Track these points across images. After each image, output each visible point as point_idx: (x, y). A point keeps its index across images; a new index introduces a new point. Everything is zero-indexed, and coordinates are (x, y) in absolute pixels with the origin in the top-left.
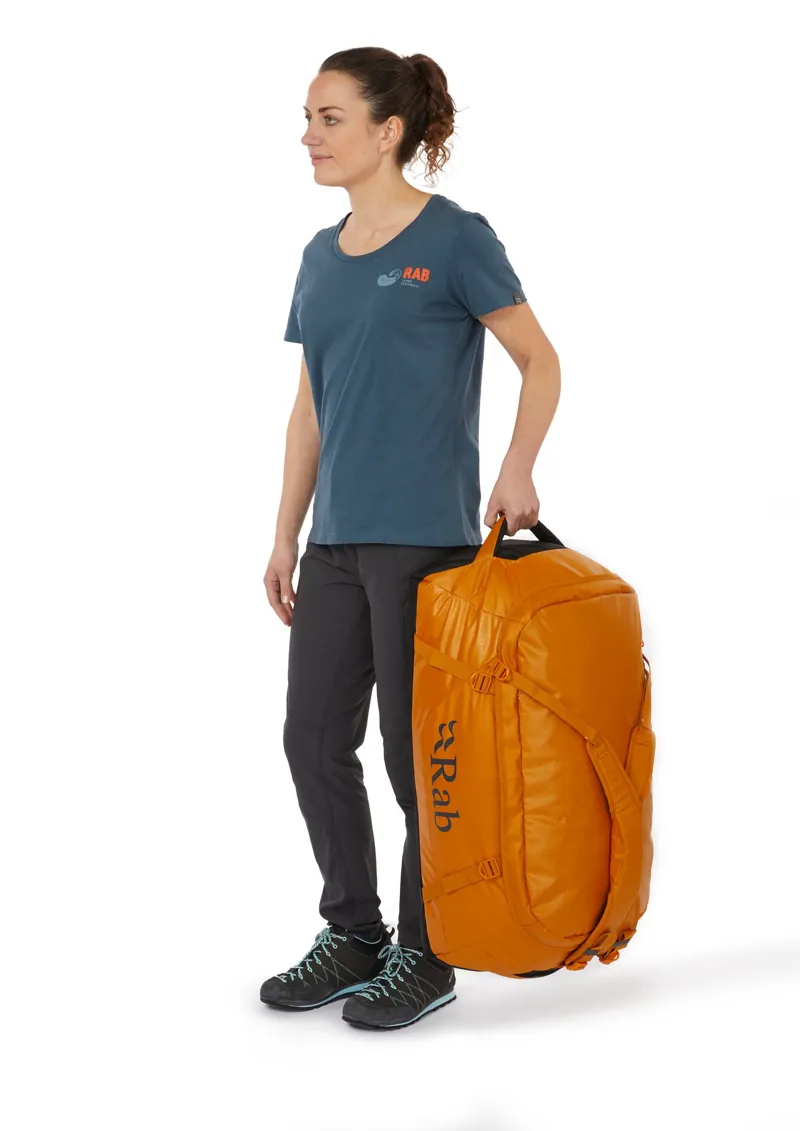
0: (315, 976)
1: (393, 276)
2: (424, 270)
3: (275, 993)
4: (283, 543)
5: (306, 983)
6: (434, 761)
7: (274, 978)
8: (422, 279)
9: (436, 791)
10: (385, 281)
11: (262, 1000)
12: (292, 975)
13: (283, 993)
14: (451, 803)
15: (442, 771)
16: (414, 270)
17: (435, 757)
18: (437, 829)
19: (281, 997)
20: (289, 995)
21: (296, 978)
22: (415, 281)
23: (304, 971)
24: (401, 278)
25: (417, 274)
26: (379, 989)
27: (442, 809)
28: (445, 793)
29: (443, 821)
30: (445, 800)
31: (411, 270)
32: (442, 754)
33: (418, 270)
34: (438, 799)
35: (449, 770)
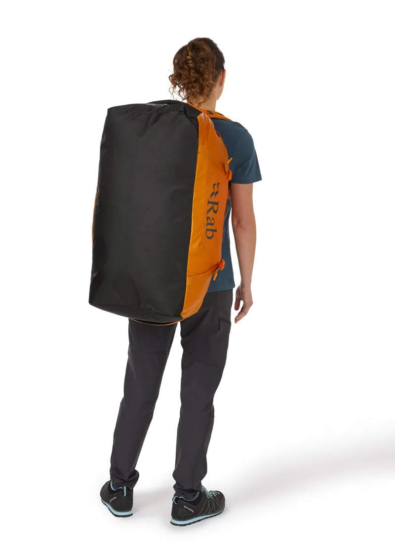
6: (209, 202)
9: (208, 218)
14: (215, 224)
15: (212, 208)
17: (210, 200)
18: (206, 237)
27: (209, 227)
28: (213, 219)
29: (210, 234)
30: (213, 223)
32: (213, 199)
34: (209, 222)
35: (215, 207)
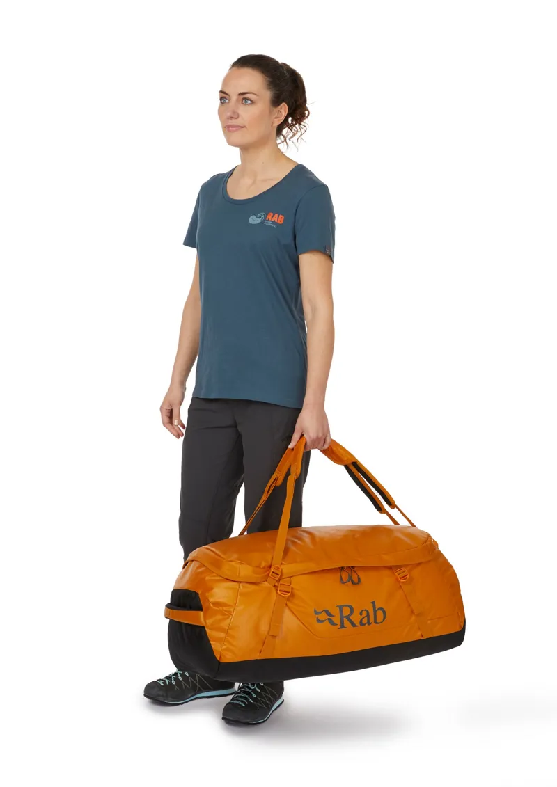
0: (183, 683)
1: (260, 217)
2: (281, 216)
3: (155, 692)
4: (177, 384)
5: (176, 687)
7: (154, 682)
8: (279, 222)
10: (254, 220)
11: (145, 695)
12: (167, 681)
13: (161, 693)
16: (274, 215)
19: (159, 695)
20: (165, 695)
21: (170, 683)
22: (274, 222)
23: (176, 679)
24: (265, 220)
25: (275, 218)
26: (245, 698)
31: (272, 214)
33: (276, 215)
